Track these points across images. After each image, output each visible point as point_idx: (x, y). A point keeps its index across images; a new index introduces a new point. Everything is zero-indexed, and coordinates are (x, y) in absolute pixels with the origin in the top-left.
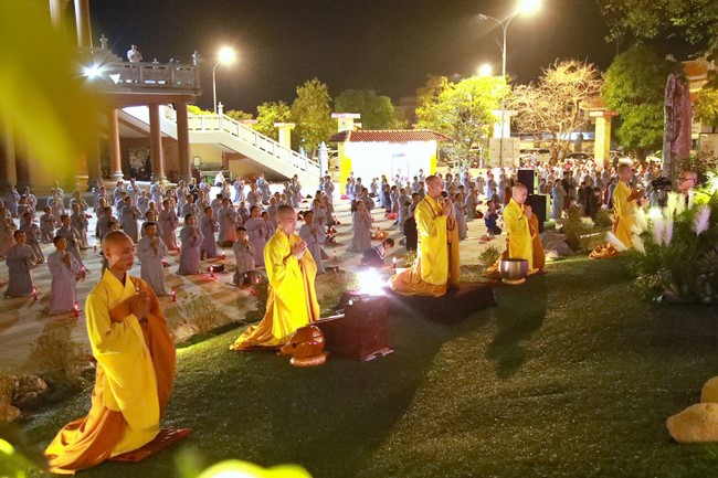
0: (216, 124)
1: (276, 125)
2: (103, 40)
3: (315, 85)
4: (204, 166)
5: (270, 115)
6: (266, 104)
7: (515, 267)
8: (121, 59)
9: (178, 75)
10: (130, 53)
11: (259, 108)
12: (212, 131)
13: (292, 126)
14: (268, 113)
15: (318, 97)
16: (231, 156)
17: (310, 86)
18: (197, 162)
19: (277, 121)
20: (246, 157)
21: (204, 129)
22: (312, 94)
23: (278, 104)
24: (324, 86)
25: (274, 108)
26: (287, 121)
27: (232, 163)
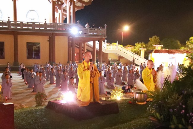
0: (115, 47)
1: (140, 49)
2: (78, 21)
3: (155, 38)
4: (112, 60)
5: (139, 46)
6: (138, 43)
7: (141, 96)
8: (83, 27)
9: (100, 32)
10: (86, 25)
11: (136, 44)
12: (114, 49)
13: (145, 49)
14: (138, 45)
15: (156, 41)
16: (120, 57)
17: (154, 37)
18: (110, 59)
19: (141, 48)
20: (124, 58)
21: (112, 49)
22: (154, 40)
23: (141, 43)
24: (158, 38)
25: (140, 44)
26: (144, 48)
27: (121, 59)
